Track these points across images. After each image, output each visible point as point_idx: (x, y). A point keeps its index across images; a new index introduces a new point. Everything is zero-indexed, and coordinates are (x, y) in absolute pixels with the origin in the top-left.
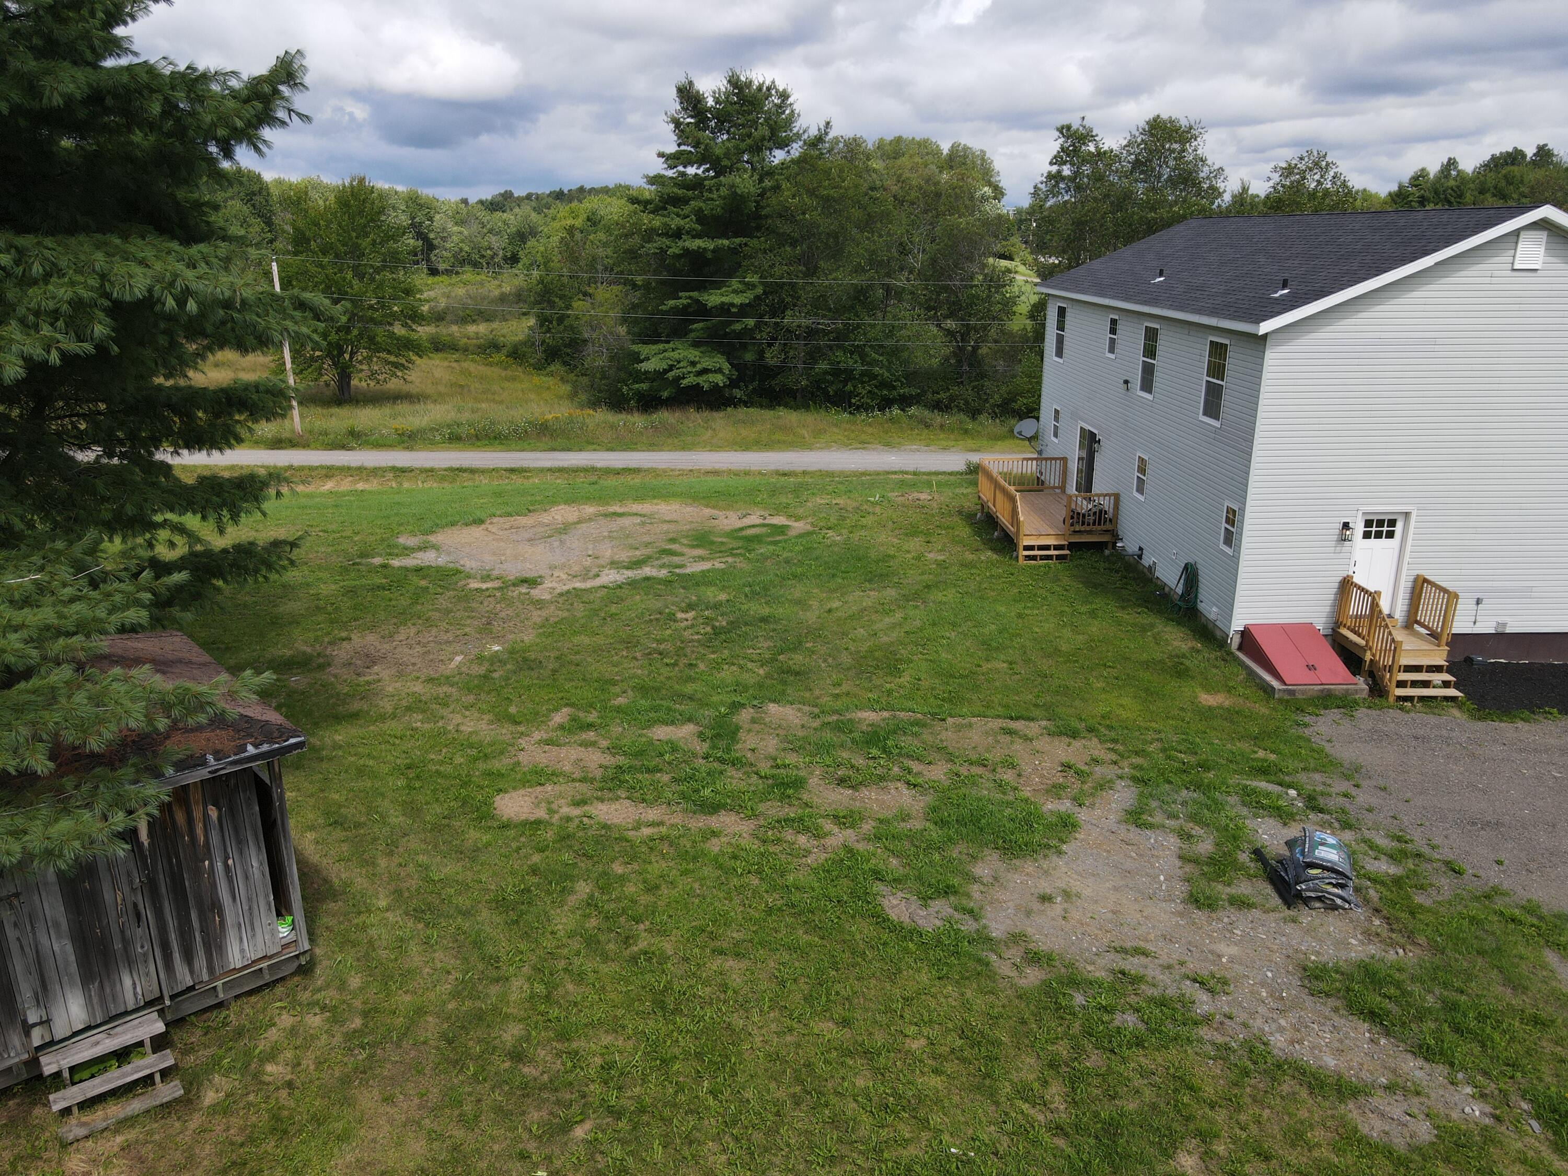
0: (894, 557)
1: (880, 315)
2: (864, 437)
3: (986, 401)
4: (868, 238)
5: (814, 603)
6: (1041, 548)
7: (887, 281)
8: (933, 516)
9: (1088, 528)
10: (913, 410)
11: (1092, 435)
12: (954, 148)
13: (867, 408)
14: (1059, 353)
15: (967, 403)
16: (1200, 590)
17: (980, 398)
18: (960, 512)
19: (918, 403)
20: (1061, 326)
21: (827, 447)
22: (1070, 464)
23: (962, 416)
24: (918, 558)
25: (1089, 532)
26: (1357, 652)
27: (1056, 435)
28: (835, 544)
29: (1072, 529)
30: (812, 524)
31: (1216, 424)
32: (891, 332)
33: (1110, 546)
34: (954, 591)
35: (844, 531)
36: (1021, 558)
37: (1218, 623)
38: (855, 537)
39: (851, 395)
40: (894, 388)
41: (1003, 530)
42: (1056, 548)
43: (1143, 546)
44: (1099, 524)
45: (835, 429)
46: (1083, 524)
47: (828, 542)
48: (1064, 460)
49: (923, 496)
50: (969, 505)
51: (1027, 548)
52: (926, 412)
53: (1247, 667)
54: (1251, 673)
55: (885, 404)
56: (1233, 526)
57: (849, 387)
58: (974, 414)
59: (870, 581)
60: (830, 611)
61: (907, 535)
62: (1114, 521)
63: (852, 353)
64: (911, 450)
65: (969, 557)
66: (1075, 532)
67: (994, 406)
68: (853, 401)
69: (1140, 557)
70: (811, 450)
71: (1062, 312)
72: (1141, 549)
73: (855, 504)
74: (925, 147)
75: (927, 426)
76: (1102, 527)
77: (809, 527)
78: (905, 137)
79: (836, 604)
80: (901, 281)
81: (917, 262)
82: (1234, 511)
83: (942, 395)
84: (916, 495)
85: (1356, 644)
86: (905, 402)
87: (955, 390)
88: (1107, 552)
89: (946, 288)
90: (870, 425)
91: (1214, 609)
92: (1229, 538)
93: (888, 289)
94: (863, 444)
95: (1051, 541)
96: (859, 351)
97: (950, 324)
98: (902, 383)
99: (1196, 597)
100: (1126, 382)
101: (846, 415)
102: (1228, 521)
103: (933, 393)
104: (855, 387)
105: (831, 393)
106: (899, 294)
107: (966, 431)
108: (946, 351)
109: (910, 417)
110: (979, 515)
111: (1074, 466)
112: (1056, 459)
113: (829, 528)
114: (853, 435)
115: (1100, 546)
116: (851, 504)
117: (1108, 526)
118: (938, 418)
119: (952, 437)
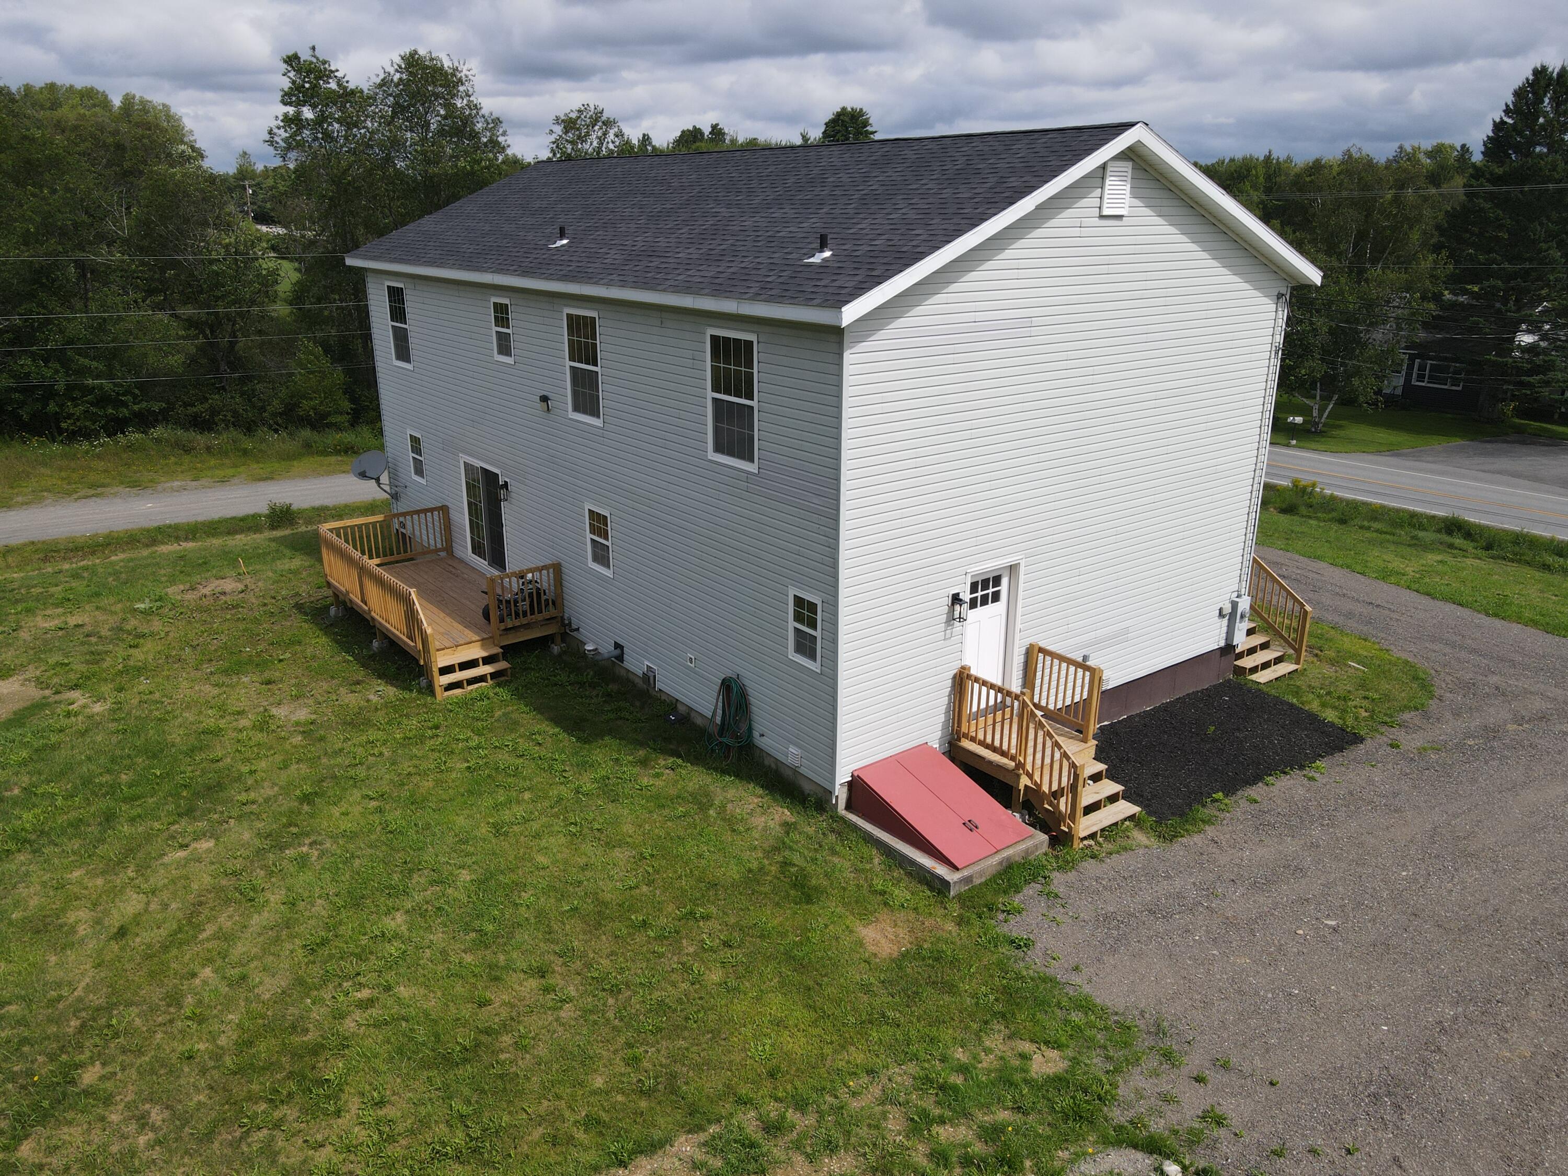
0: (217, 732)
1: (79, 305)
2: (92, 477)
3: (263, 409)
4: (34, 195)
5: (79, 916)
6: (464, 666)
7: (80, 255)
8: (256, 621)
9: (524, 621)
10: (158, 432)
11: (490, 478)
12: (128, 101)
13: (88, 435)
14: (403, 353)
15: (235, 413)
16: (755, 717)
17: (254, 407)
18: (299, 607)
19: (166, 420)
20: (398, 313)
21: (36, 499)
22: (454, 515)
23: (234, 433)
24: (263, 725)
25: (527, 626)
26: (1008, 780)
27: (419, 471)
28: (94, 723)
29: (502, 626)
30: (40, 683)
31: (752, 468)
32: (101, 327)
33: (558, 639)
34: (357, 794)
35: (106, 688)
36: (438, 690)
37: (803, 770)
38: (132, 698)
39: (57, 418)
40: (124, 404)
41: (385, 637)
42: (487, 661)
43: (620, 641)
44: (540, 612)
45: (43, 470)
46: (517, 615)
47: (79, 722)
48: (444, 510)
49: (229, 585)
50: (306, 590)
51: (445, 671)
52: (180, 432)
53: (879, 843)
54: (888, 851)
55: (116, 427)
56: (813, 626)
57: (52, 407)
58: (249, 428)
59: (189, 813)
60: (122, 932)
61: (226, 672)
62: (557, 602)
63: (46, 361)
64: (173, 490)
65: (351, 700)
66: (506, 630)
67: (274, 415)
68: (64, 425)
69: (621, 658)
70: (9, 507)
71: (396, 296)
72: (617, 646)
73: (112, 621)
74: (91, 97)
75: (187, 451)
76: (546, 614)
77: (34, 693)
78: (59, 83)
79: (132, 904)
80: (103, 256)
81: (122, 229)
82: (812, 607)
83: (199, 408)
84: (214, 586)
85: (1000, 767)
86: (145, 421)
87: (215, 399)
88: (556, 649)
89: (175, 264)
90: (99, 457)
91: (792, 749)
92: (806, 646)
93: (81, 266)
94: (96, 489)
95: (476, 652)
96: (60, 356)
97: (187, 311)
98: (135, 397)
99: (750, 729)
100: (544, 399)
101: (55, 447)
102: (798, 618)
103: (186, 405)
104: (62, 406)
105: (25, 417)
106: (100, 274)
107: (245, 452)
108: (190, 347)
109: (158, 441)
110: (333, 610)
111: (462, 518)
112: (432, 510)
113: (76, 687)
114: (75, 476)
115: (544, 642)
116: (106, 624)
117: (552, 612)
118: (200, 439)
119: (227, 461)
